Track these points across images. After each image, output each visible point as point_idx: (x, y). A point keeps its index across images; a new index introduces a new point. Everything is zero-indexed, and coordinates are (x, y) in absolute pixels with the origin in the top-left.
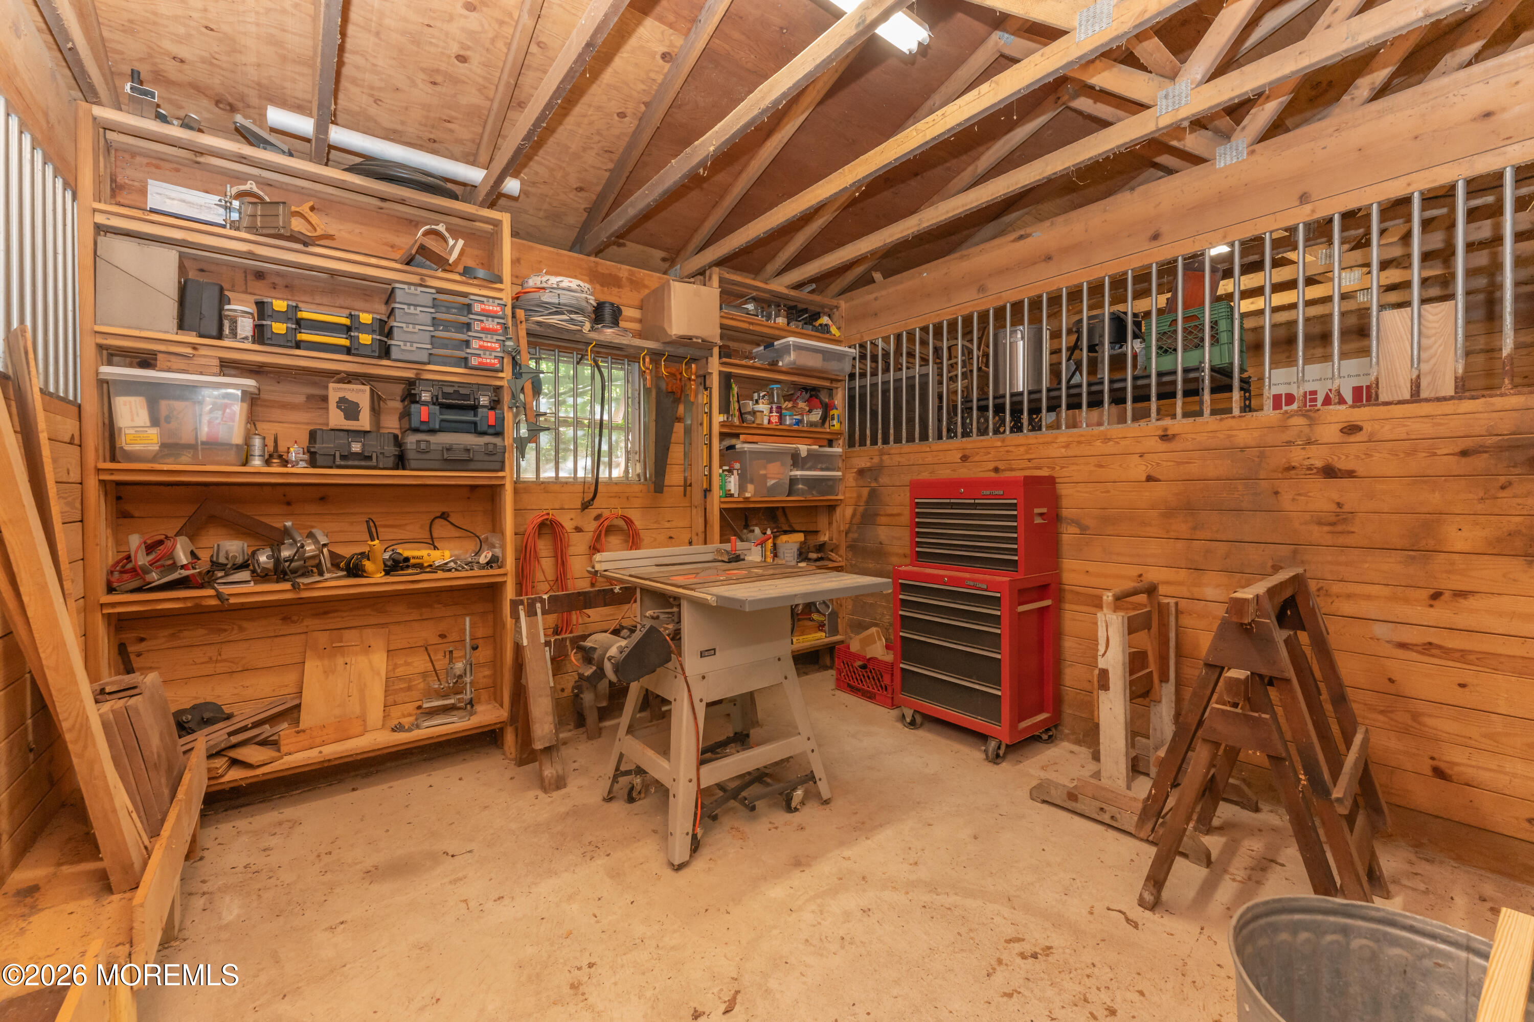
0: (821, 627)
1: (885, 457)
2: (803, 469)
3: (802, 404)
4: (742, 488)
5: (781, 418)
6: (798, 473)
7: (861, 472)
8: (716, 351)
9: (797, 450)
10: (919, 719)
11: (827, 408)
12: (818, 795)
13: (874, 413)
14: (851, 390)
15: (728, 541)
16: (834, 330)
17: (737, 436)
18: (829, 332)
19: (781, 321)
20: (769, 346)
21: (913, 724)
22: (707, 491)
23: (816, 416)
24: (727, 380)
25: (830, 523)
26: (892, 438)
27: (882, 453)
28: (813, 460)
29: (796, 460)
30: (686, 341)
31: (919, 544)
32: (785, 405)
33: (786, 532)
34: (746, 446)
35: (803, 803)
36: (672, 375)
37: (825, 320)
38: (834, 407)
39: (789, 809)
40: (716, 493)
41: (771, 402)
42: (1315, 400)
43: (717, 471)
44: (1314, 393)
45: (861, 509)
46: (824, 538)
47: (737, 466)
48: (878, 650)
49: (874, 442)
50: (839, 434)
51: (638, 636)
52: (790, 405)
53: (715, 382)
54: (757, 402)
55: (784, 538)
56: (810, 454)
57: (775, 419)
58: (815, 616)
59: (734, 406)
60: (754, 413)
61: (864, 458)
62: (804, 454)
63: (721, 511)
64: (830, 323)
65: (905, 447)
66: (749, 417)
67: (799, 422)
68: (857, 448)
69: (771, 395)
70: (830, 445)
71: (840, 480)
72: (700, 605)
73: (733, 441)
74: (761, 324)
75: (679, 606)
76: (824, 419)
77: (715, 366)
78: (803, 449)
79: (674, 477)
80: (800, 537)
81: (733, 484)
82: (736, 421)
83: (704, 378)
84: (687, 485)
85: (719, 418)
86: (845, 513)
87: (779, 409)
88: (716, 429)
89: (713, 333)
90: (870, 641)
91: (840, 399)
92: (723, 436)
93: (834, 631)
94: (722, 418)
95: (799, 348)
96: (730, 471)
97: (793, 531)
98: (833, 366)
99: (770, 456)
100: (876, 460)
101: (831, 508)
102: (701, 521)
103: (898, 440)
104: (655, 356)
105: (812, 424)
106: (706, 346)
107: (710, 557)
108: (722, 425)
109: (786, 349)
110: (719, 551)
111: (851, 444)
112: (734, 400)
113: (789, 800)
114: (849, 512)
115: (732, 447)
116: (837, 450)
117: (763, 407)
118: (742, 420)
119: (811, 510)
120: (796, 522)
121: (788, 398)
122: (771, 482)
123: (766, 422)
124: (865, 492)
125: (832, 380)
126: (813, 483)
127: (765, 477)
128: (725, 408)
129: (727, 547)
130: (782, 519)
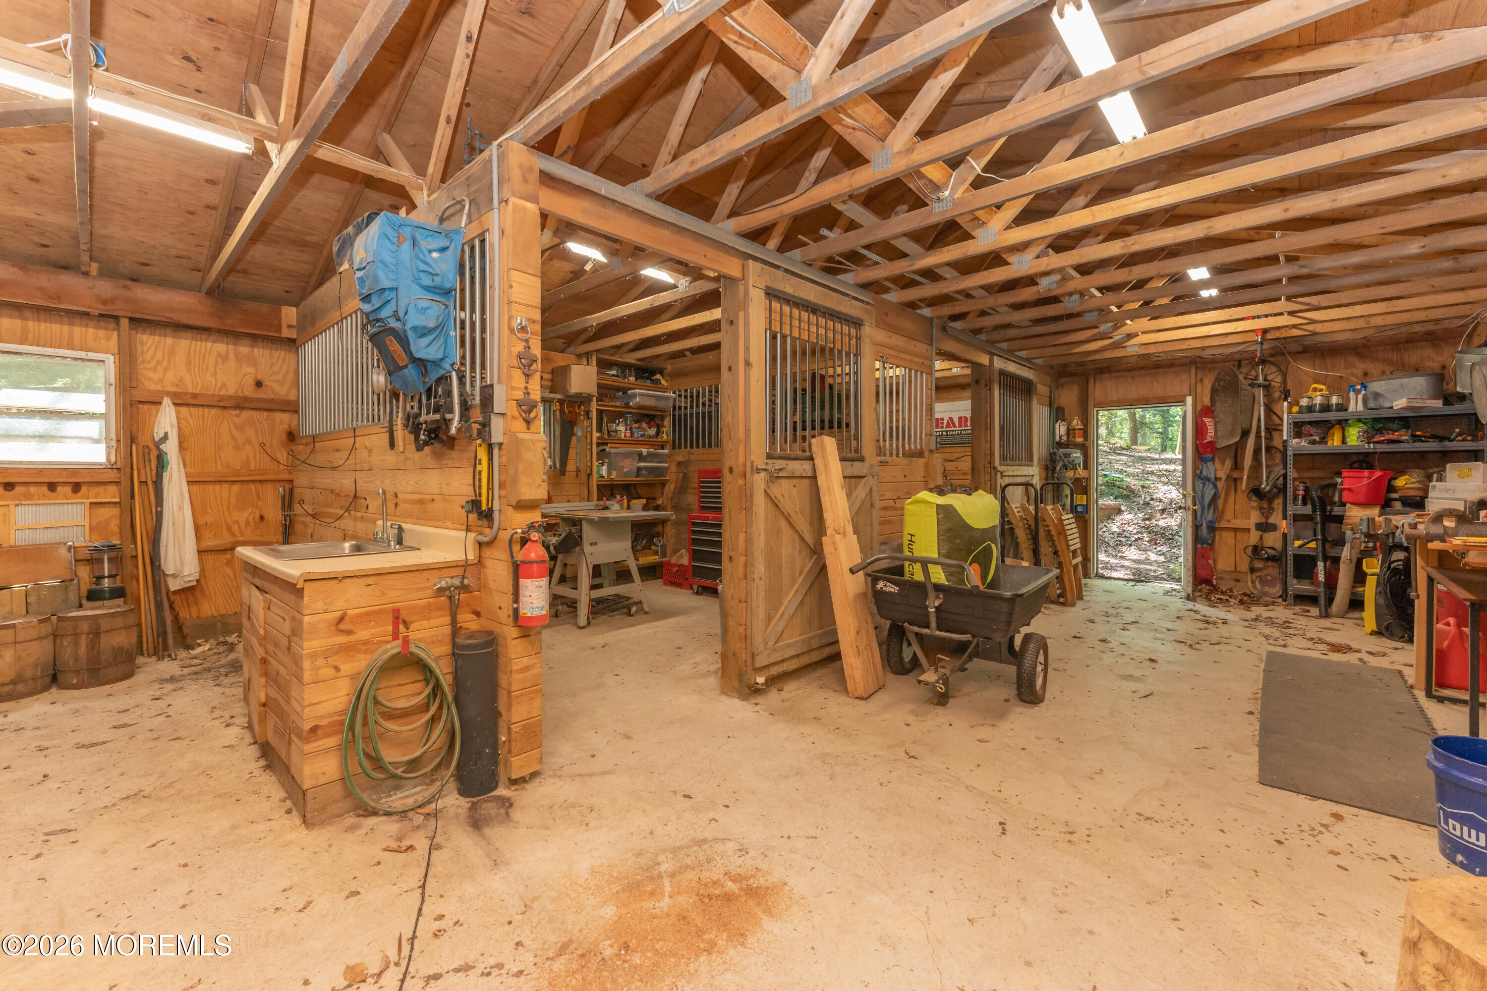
0: (656, 553)
1: (691, 456)
2: (645, 462)
3: (644, 425)
4: (609, 473)
5: (632, 433)
6: (642, 464)
7: (679, 464)
8: (595, 399)
9: (641, 452)
10: (701, 590)
11: (659, 428)
12: (643, 609)
13: (692, 428)
14: (674, 416)
15: (602, 500)
16: (663, 382)
17: (606, 444)
18: (660, 383)
19: (632, 379)
20: (625, 393)
21: (697, 593)
22: (589, 475)
23: (652, 431)
24: (600, 413)
25: (662, 494)
26: (695, 445)
27: (689, 453)
28: (651, 457)
29: (641, 458)
30: (579, 395)
31: (702, 502)
32: (635, 425)
33: (635, 498)
34: (613, 450)
35: (636, 612)
36: (569, 412)
37: (658, 376)
38: (663, 426)
39: (630, 615)
40: (595, 476)
41: (626, 425)
42: (942, 423)
43: (595, 464)
44: (942, 419)
45: (678, 485)
46: (659, 502)
47: (607, 460)
48: (685, 560)
49: (686, 447)
50: (667, 442)
51: (562, 537)
52: (637, 425)
53: (594, 415)
54: (618, 425)
55: (634, 501)
56: (649, 454)
57: (628, 435)
58: (653, 547)
59: (605, 429)
60: (616, 431)
61: (681, 456)
62: (645, 454)
63: (598, 485)
64: (661, 378)
65: (701, 450)
66: (613, 434)
67: (643, 436)
68: (677, 450)
69: (626, 420)
70: (663, 449)
71: (667, 468)
72: (591, 521)
73: (604, 447)
74: (620, 382)
75: (581, 525)
76: (658, 433)
77: (594, 406)
78: (645, 451)
79: (571, 467)
80: (644, 501)
81: (604, 471)
82: (606, 436)
83: (588, 413)
84: (578, 471)
85: (596, 435)
86: (670, 488)
87: (631, 429)
88: (595, 441)
89: (593, 390)
90: (682, 556)
91: (668, 422)
92: (598, 444)
93: (664, 555)
94: (598, 435)
95: (641, 395)
96: (603, 464)
97: (640, 497)
98: (661, 404)
99: (627, 455)
100: (686, 457)
101: (663, 484)
102: (586, 491)
103: (698, 447)
104: (561, 402)
105: (650, 437)
106: (589, 398)
107: (593, 508)
108: (598, 438)
109: (635, 395)
110: (597, 505)
111: (674, 448)
112: (604, 425)
113: (629, 609)
114: (673, 486)
115: (604, 450)
116: (666, 451)
117: (621, 428)
118: (609, 435)
119: (650, 485)
120: (641, 491)
121: (636, 422)
122: (626, 470)
123: (623, 436)
124: (681, 475)
125: (662, 411)
126: (650, 470)
127: (623, 467)
128: (600, 429)
129: (602, 503)
130: (633, 490)
